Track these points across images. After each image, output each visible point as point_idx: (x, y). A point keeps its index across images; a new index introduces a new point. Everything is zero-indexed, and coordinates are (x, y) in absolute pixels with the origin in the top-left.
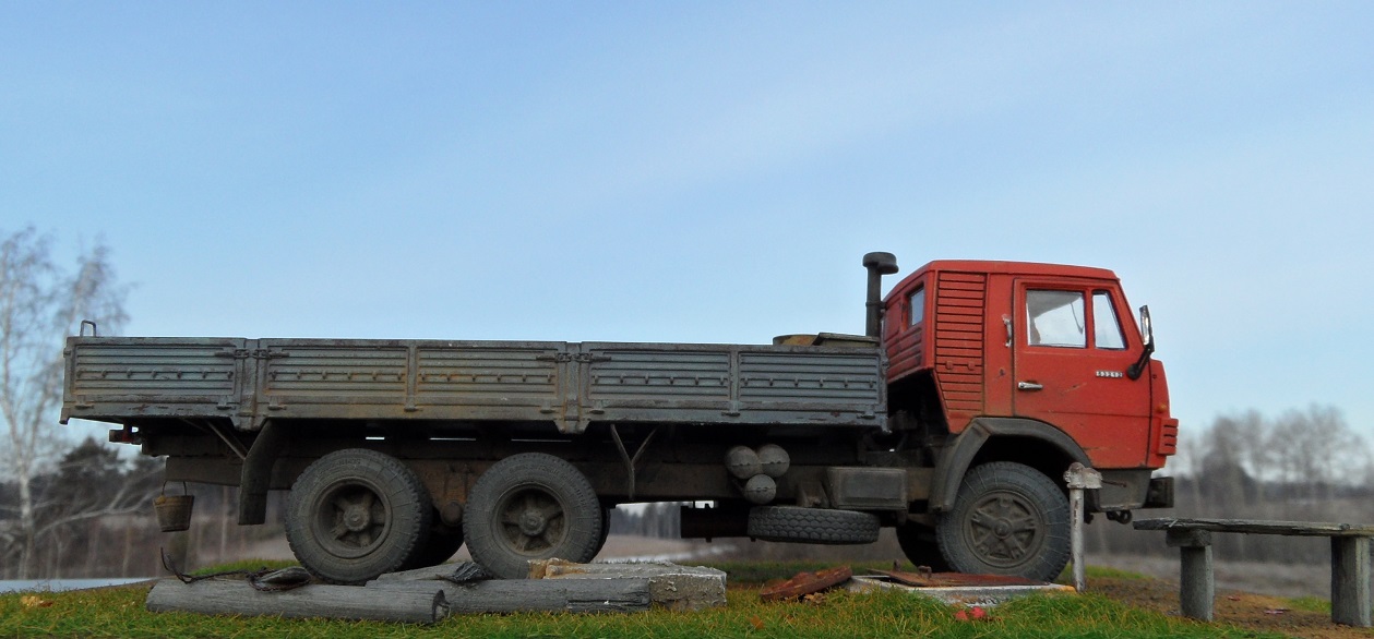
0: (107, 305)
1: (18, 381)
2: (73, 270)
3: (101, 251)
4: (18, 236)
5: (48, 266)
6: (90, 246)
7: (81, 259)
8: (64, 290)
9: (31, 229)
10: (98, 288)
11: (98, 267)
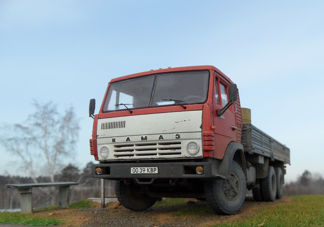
1: (49, 147)
4: (47, 104)
5: (56, 113)
8: (61, 120)
10: (71, 119)
11: (71, 113)
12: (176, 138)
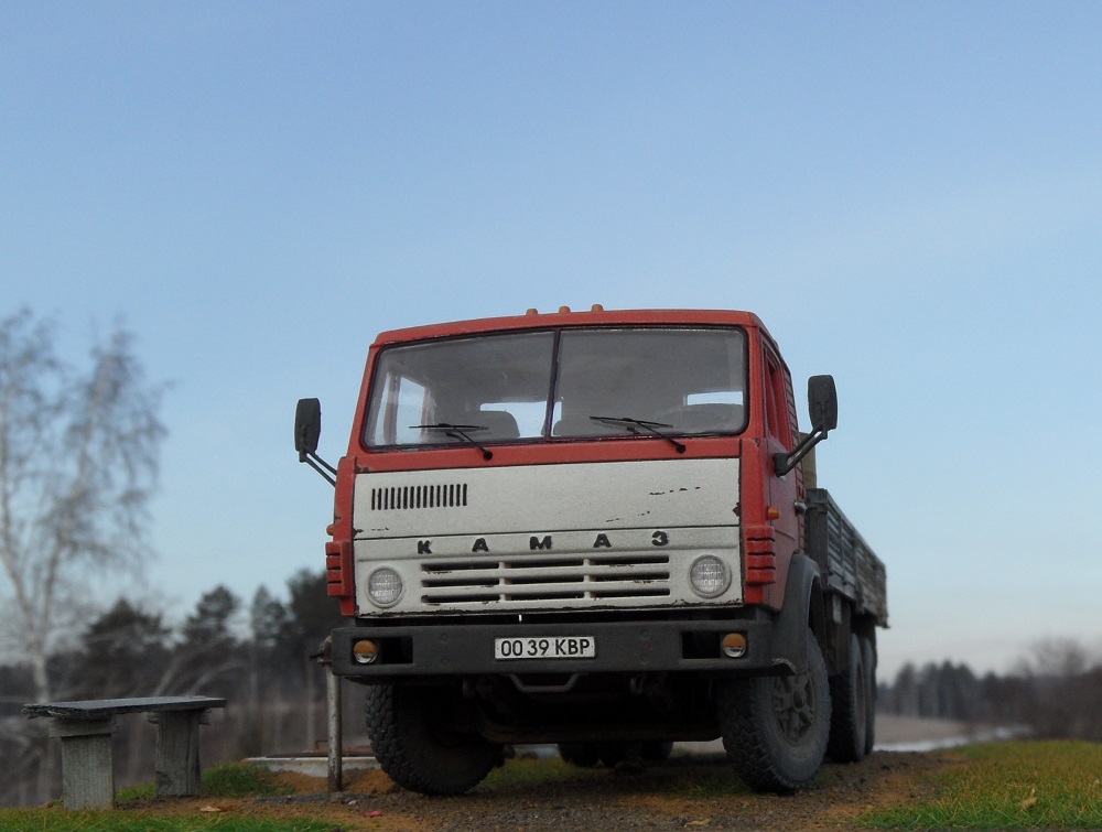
12: (655, 543)
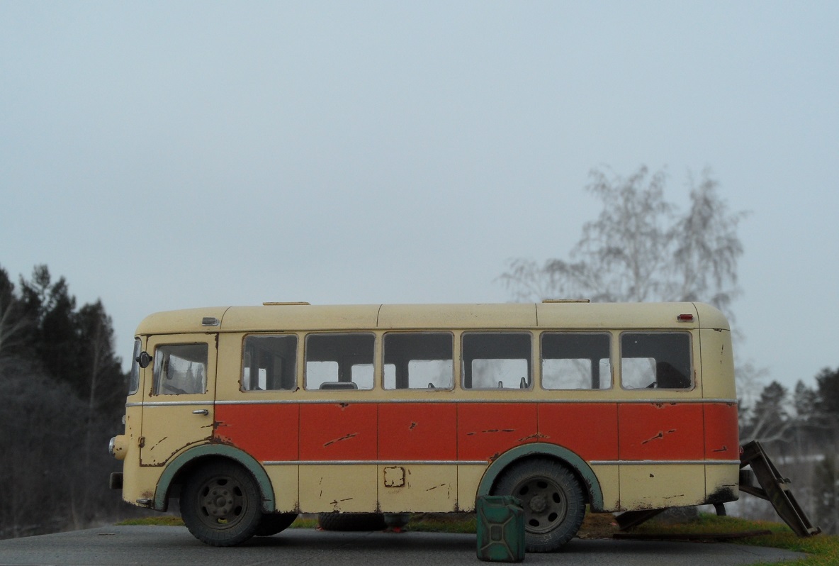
0: (719, 239)
2: (684, 207)
3: (709, 185)
4: (633, 179)
5: (664, 206)
6: (699, 181)
7: (693, 196)
8: (681, 229)
9: (644, 169)
10: (712, 222)
11: (707, 202)
